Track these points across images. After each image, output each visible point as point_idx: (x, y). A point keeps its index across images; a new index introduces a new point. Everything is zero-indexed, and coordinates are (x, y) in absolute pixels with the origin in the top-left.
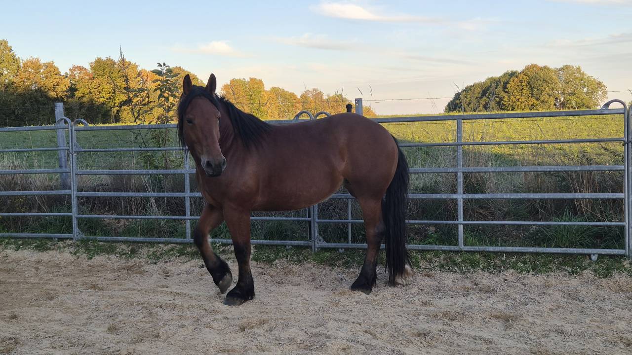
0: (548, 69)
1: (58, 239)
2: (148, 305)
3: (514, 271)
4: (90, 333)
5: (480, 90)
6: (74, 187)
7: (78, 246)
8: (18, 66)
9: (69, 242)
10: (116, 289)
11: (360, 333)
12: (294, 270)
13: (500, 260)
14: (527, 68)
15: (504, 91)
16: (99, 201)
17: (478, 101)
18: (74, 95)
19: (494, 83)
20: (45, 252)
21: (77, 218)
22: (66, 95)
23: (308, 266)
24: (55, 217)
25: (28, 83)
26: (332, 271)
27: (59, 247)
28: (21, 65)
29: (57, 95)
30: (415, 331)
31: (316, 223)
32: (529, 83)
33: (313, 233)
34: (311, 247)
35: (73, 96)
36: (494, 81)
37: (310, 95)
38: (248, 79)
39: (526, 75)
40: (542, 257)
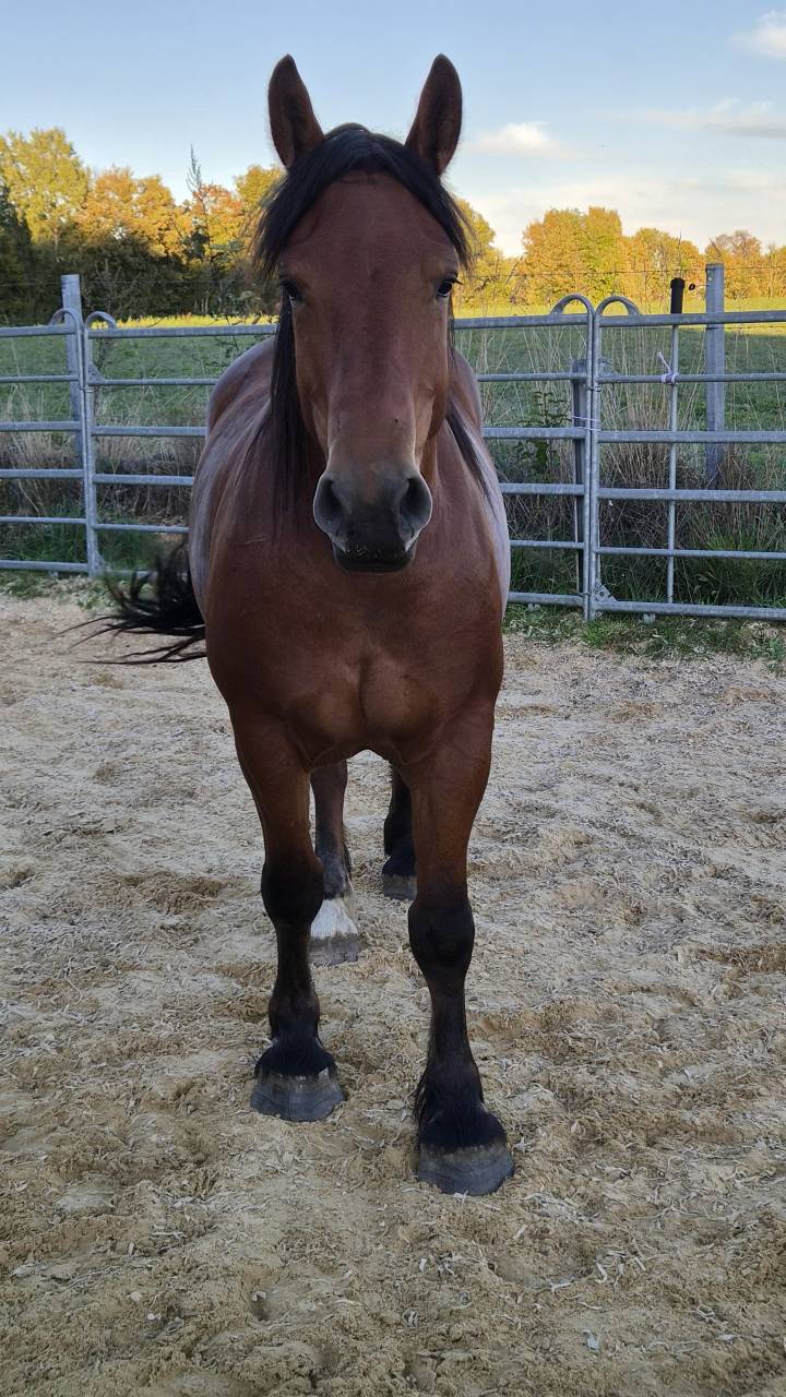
1: (60, 573)
2: (197, 726)
4: (60, 779)
6: (89, 462)
7: (97, 590)
8: (86, 187)
9: (80, 581)
10: (148, 687)
11: (627, 808)
12: (537, 658)
16: (154, 494)
18: (202, 250)
20: (30, 601)
21: (96, 530)
22: (185, 252)
23: (569, 651)
24: (57, 527)
25: (107, 225)
26: (620, 663)
27: (59, 591)
28: (93, 186)
29: (166, 252)
30: (754, 811)
31: (594, 556)
33: (586, 577)
34: (582, 608)
35: (200, 253)
37: (729, 247)
38: (584, 210)
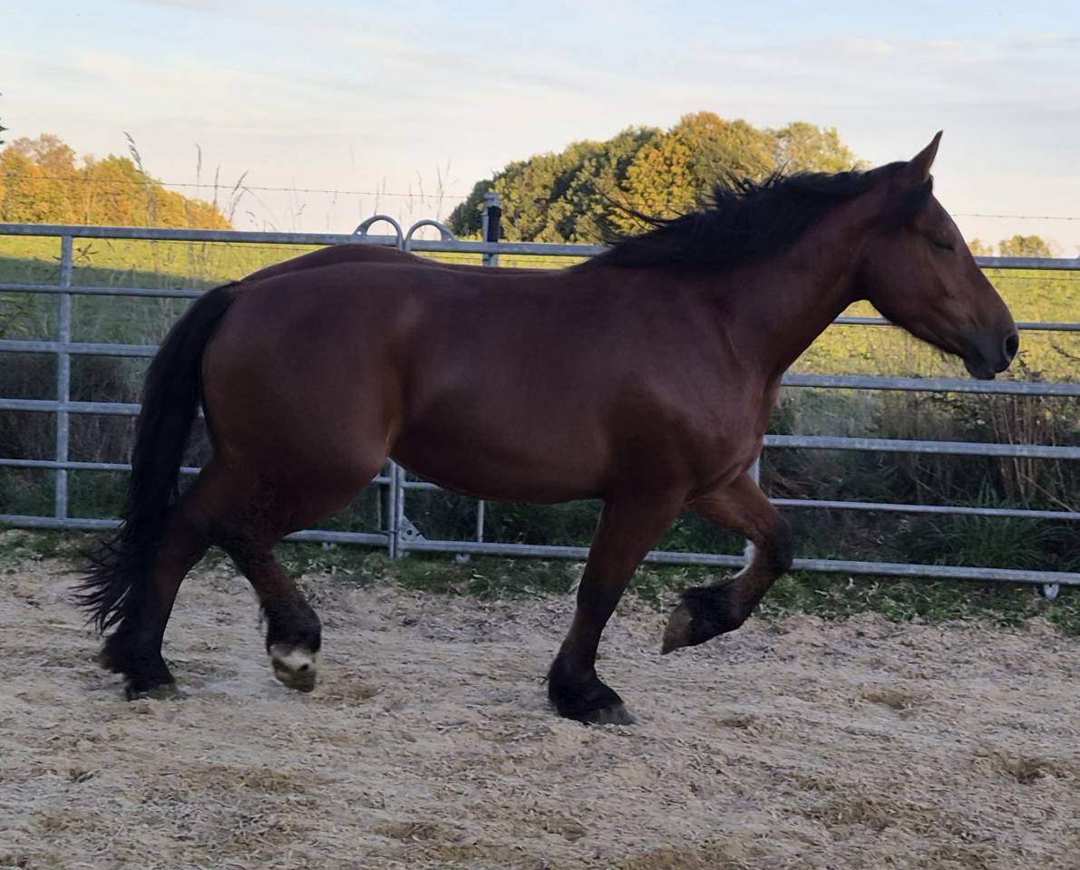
0: (747, 130)
3: (879, 616)
5: (548, 179)
13: (842, 590)
14: (688, 124)
15: (619, 185)
17: (544, 211)
19: (590, 160)
23: (385, 591)
26: (447, 603)
31: (401, 491)
32: (690, 166)
33: (392, 513)
34: (385, 549)
36: (589, 156)
37: (31, 154)
39: (682, 144)
40: (936, 588)
